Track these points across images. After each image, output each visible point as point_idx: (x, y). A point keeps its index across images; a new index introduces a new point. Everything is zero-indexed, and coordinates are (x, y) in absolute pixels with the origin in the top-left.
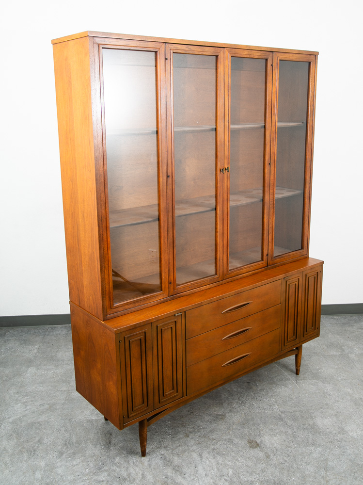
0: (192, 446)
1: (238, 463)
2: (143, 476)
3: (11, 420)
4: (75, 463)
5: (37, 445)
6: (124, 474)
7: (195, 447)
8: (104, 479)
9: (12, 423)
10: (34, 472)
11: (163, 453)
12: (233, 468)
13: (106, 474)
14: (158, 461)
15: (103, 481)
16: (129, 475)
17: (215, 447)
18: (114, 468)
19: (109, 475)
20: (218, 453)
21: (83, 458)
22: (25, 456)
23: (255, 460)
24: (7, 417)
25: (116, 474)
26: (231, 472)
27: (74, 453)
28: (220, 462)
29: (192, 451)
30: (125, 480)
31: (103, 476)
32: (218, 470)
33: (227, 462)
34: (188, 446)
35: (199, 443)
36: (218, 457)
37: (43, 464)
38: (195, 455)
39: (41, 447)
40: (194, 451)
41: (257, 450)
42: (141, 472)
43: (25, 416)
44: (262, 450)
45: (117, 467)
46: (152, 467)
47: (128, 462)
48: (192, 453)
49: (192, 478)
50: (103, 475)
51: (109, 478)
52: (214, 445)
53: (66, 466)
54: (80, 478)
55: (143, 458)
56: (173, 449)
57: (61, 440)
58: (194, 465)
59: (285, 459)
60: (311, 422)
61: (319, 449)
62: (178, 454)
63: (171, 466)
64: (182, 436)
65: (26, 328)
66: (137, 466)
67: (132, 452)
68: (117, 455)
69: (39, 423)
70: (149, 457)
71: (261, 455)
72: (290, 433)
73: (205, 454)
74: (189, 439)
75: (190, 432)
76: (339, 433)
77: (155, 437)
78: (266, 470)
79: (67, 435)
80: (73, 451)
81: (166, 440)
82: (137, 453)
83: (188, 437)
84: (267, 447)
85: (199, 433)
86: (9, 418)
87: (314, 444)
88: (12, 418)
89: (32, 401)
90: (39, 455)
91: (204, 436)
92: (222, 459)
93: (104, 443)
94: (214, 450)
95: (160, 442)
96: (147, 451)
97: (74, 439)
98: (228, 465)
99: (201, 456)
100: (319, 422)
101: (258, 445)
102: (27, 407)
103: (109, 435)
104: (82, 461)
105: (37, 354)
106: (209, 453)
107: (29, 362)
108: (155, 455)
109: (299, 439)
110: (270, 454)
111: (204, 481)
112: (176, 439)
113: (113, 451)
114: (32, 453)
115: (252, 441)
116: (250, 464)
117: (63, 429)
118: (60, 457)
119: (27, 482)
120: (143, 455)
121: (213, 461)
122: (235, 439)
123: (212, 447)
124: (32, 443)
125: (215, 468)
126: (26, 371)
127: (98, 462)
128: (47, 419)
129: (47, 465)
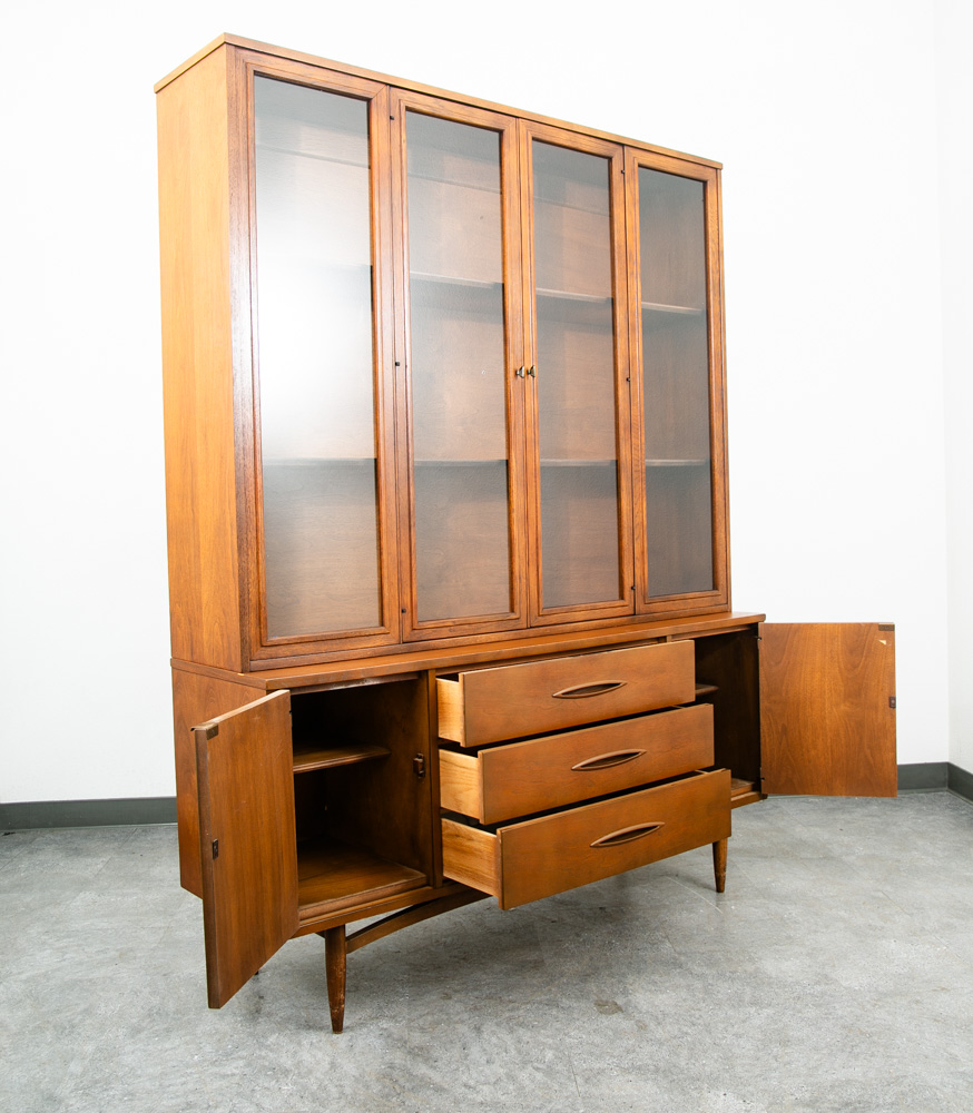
0: (458, 1013)
1: (568, 1040)
2: (333, 1065)
3: (24, 977)
4: (167, 1046)
5: (80, 1017)
6: (287, 1062)
7: (466, 1016)
8: (234, 1071)
9: (26, 981)
10: (66, 1063)
11: (385, 1026)
12: (557, 1049)
13: (241, 1063)
14: (373, 1039)
15: (233, 1075)
16: (298, 1064)
17: (515, 1014)
18: (263, 1054)
19: (249, 1065)
20: (521, 1025)
21: (188, 1038)
22: (49, 1036)
23: (610, 1033)
24: (15, 971)
25: (267, 1064)
26: (549, 1055)
27: (168, 1030)
28: (525, 1039)
29: (457, 1023)
30: (286, 1072)
31: (234, 1067)
32: (519, 1052)
33: (541, 1039)
34: (447, 1014)
35: (476, 1008)
36: (521, 1031)
37: (90, 1048)
38: (462, 1029)
39: (88, 1021)
40: (463, 1022)
41: (616, 1018)
42: (327, 1059)
43: (58, 970)
44: (628, 1016)
45: (271, 1051)
46: (357, 1050)
47: (299, 1044)
48: (457, 1026)
49: (454, 1066)
50: (235, 1065)
51: (247, 1070)
52: (512, 1010)
53: (145, 1051)
54: (178, 1071)
55: (335, 1036)
56: (410, 1020)
57: (139, 1009)
58: (459, 1045)
59: (685, 1029)
60: (750, 968)
61: (770, 1011)
62: (422, 1028)
63: (402, 1049)
64: (434, 997)
65: (83, 831)
66: (320, 1049)
67: (310, 1026)
68: (273, 1032)
69: (90, 980)
70: (351, 1033)
71: (626, 1024)
72: (700, 986)
73: (489, 1027)
74: (451, 1002)
75: (456, 991)
76: (818, 983)
77: (368, 1001)
78: (638, 1049)
79: (156, 1001)
80: (166, 1026)
81: (394, 1005)
82: (321, 1029)
83: (450, 998)
84: (641, 1012)
85: (476, 993)
86: (19, 973)
87: (754, 1003)
88: (28, 974)
89: (79, 945)
90: (83, 1034)
91: (489, 997)
92: (529, 1034)
93: (244, 1012)
94: (510, 1019)
95: (380, 1008)
96: (346, 1023)
97: (171, 1006)
98: (544, 1044)
99: (478, 1029)
100: (770, 966)
101: (619, 1009)
102: (67, 956)
103: (257, 999)
104: (187, 1043)
105: (104, 870)
106: (498, 1025)
107: (83, 885)
108: (365, 1030)
109: (720, 996)
110: (647, 1022)
111: (482, 1071)
112: (419, 1003)
113: (263, 1024)
114: (67, 1031)
115: (607, 1002)
116: (598, 1040)
117: (148, 989)
118: (133, 1037)
119: (47, 1080)
120: (337, 1027)
121: (509, 1039)
122: (564, 1000)
123: (507, 1014)
124: (68, 1014)
125: (512, 1049)
126: (74, 897)
127: (224, 1044)
128: (110, 974)
129: (98, 1050)
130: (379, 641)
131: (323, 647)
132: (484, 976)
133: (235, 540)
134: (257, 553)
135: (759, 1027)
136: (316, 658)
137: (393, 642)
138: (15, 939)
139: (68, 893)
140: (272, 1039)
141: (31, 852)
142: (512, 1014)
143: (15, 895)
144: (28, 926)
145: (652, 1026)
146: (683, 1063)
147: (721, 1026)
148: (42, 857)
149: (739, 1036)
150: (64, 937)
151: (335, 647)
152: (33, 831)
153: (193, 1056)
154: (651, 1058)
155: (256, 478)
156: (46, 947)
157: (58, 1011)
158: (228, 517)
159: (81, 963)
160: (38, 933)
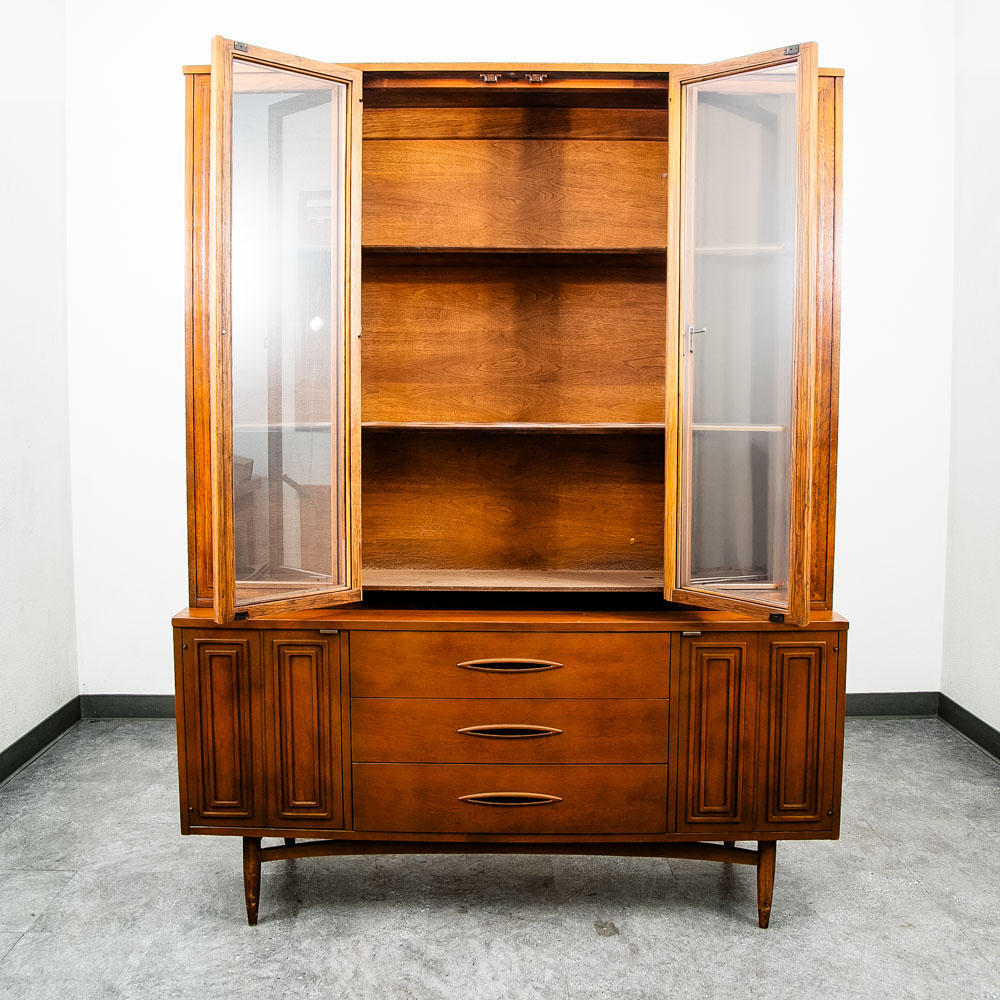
0: (471, 928)
1: (567, 960)
2: (356, 974)
3: (96, 867)
4: (214, 945)
5: (141, 911)
6: (317, 969)
7: (478, 931)
8: (270, 974)
9: (98, 872)
10: (126, 955)
11: (405, 937)
12: (555, 969)
13: (277, 966)
14: (394, 950)
15: (268, 978)
16: (326, 971)
17: (523, 931)
18: (296, 958)
19: (282, 969)
20: (526, 943)
21: (232, 938)
22: (114, 927)
23: (605, 955)
24: (89, 861)
25: (299, 968)
26: (549, 975)
27: (216, 929)
28: (529, 957)
29: (470, 937)
30: (315, 978)
31: (269, 970)
32: (522, 970)
33: (543, 957)
34: (462, 928)
35: (488, 924)
36: (526, 949)
37: (147, 942)
38: (474, 944)
39: (148, 915)
40: (475, 936)
41: (613, 940)
42: (352, 966)
43: (126, 862)
44: (624, 940)
45: (303, 955)
46: (378, 960)
47: (328, 950)
48: (469, 941)
49: (462, 982)
50: (271, 968)
51: (281, 974)
52: (520, 927)
53: (195, 948)
54: (221, 970)
56: (429, 932)
57: (193, 905)
58: (469, 960)
59: (673, 955)
62: (438, 941)
63: (419, 961)
64: (452, 910)
65: (159, 722)
66: (346, 956)
67: (338, 933)
68: (307, 937)
69: (153, 874)
70: (375, 942)
71: (621, 947)
72: (690, 911)
73: (498, 942)
74: (466, 916)
75: (472, 905)
77: (392, 910)
78: (628, 974)
79: (207, 898)
80: (214, 925)
81: (416, 916)
82: (348, 937)
83: (466, 912)
84: (635, 936)
85: (490, 908)
86: (93, 863)
87: (737, 931)
88: (101, 864)
89: (145, 838)
90: (142, 928)
91: (501, 913)
92: (533, 952)
94: (517, 936)
95: (403, 918)
97: (220, 905)
98: (545, 963)
99: (487, 945)
101: (617, 931)
102: (135, 849)
103: (295, 902)
104: (231, 943)
105: (173, 763)
106: (506, 941)
107: (154, 777)
108: (387, 941)
109: (708, 923)
110: (640, 947)
111: (487, 988)
112: (438, 915)
113: (298, 928)
114: (129, 924)
115: (606, 923)
117: (202, 887)
118: (185, 934)
119: (109, 970)
121: (513, 956)
122: (568, 920)
123: (515, 931)
124: (131, 907)
125: (516, 967)
126: (146, 790)
127: (263, 946)
128: (170, 870)
129: (155, 944)
135: (740, 957)
138: (92, 829)
139: (140, 785)
140: (305, 944)
141: (112, 742)
142: (519, 931)
143: (96, 784)
144: (103, 816)
145: (644, 950)
146: (668, 990)
147: (706, 953)
148: (121, 747)
149: (720, 964)
150: (134, 830)
152: (116, 720)
153: (235, 956)
154: (639, 983)
156: (118, 838)
157: (123, 904)
159: (146, 857)
160: (112, 823)
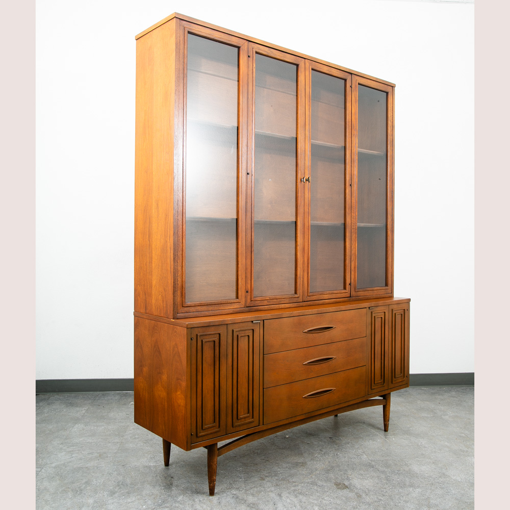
0: (269, 487)
1: (324, 502)
3: (53, 465)
4: (129, 500)
5: (84, 486)
7: (273, 489)
9: (55, 468)
10: (80, 508)
11: (234, 493)
12: (319, 506)
14: (229, 499)
17: (297, 488)
18: (177, 505)
20: (300, 493)
21: (139, 497)
22: (70, 494)
23: (344, 499)
24: (49, 462)
27: (129, 493)
28: (303, 500)
29: (269, 492)
33: (311, 500)
34: (264, 487)
35: (277, 485)
36: (301, 497)
37: (91, 501)
38: (272, 495)
39: (88, 488)
40: (272, 491)
41: (346, 491)
42: (209, 508)
43: (70, 462)
44: (352, 491)
45: (181, 504)
46: (222, 504)
47: (194, 500)
48: (269, 493)
52: (295, 486)
53: (118, 503)
55: (211, 497)
56: (246, 490)
57: (113, 482)
58: (272, 503)
60: (407, 469)
61: (418, 490)
62: (253, 494)
63: (245, 504)
64: (256, 479)
65: (73, 394)
66: (204, 503)
67: (198, 492)
68: (180, 495)
69: (87, 468)
70: (218, 496)
71: (351, 495)
72: (384, 477)
73: (285, 494)
74: (265, 482)
75: (266, 476)
76: (440, 477)
77: (224, 480)
79: (120, 478)
80: (127, 491)
81: (237, 483)
82: (204, 493)
83: (264, 480)
84: (357, 489)
85: (276, 478)
86: (51, 464)
87: (411, 486)
88: (55, 464)
89: (78, 450)
90: (87, 494)
91: (283, 479)
92: (305, 498)
93: (165, 484)
94: (295, 490)
95: (231, 484)
96: (216, 491)
97: (128, 481)
98: (313, 503)
99: (280, 495)
100: (415, 468)
101: (346, 487)
102: (73, 455)
103: (170, 478)
104: (138, 499)
105: (86, 414)
106: (289, 493)
107: (77, 420)
108: (225, 494)
109: (394, 482)
110: (361, 494)
112: (249, 482)
113: (175, 491)
114: (78, 493)
115: (340, 483)
116: (338, 502)
117: (116, 473)
118: (111, 496)
120: (212, 493)
121: (295, 500)
122: (319, 482)
123: (293, 488)
124: (78, 484)
125: (298, 505)
126: (73, 427)
127: (157, 500)
128: (96, 465)
129: (95, 502)
130: (236, 306)
131: (211, 308)
132: (279, 469)
133: (172, 255)
134: (182, 262)
135: (416, 498)
136: (207, 313)
137: (242, 306)
138: (47, 446)
139: (70, 425)
140: (180, 498)
141: (49, 404)
142: (295, 488)
143: (44, 425)
144: (52, 440)
145: (364, 495)
147: (397, 497)
148: (54, 407)
150: (71, 446)
151: (216, 308)
152: (48, 394)
153: (143, 506)
155: (183, 226)
156: (63, 451)
157: (73, 483)
158: (169, 244)
159: (81, 459)
160: (58, 444)
